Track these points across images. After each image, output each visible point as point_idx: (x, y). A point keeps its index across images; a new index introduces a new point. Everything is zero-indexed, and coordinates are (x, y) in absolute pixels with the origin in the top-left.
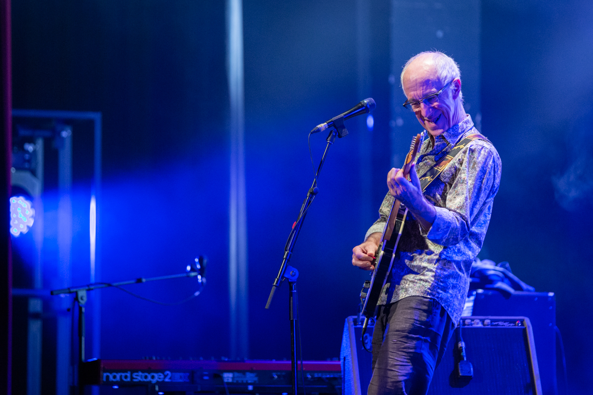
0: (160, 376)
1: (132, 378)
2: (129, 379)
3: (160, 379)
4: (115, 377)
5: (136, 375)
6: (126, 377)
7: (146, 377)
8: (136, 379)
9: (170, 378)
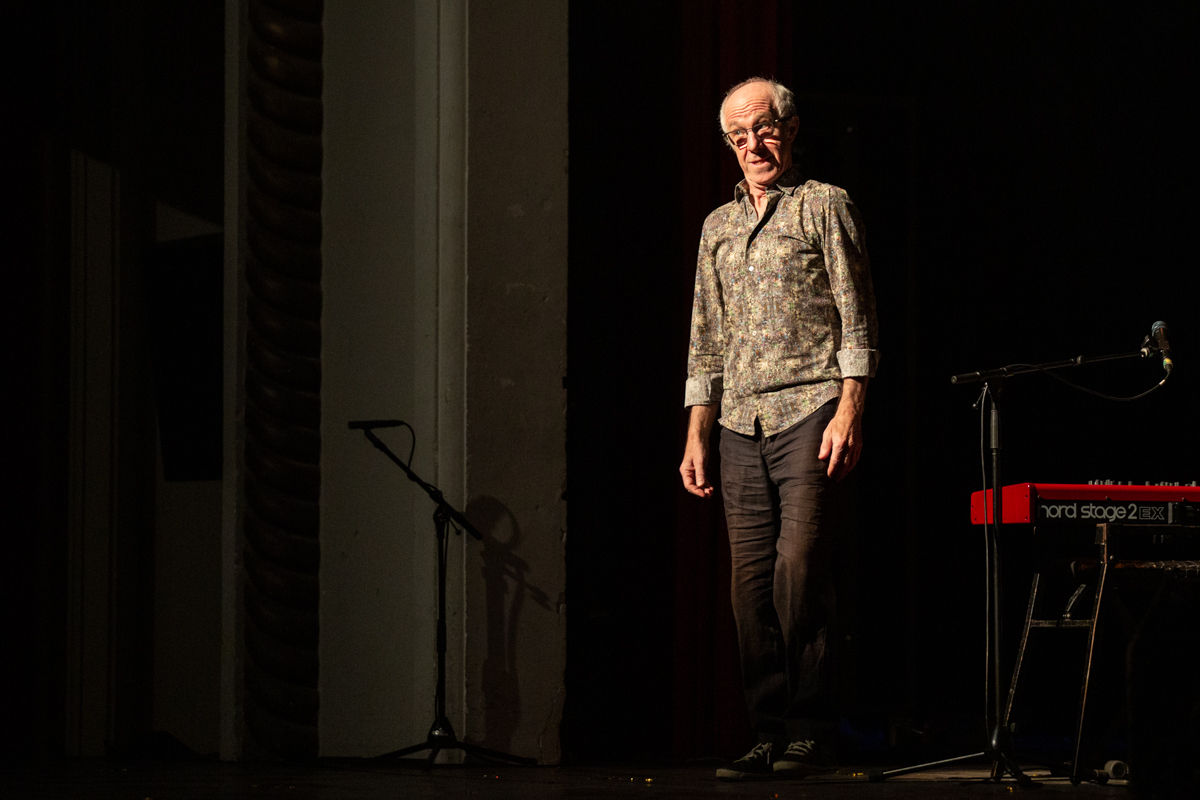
0: (1121, 510)
1: (1079, 513)
2: (1074, 515)
3: (1121, 515)
4: (1054, 511)
5: (1085, 509)
6: (1071, 512)
7: (1100, 512)
8: (1087, 514)
9: (1136, 514)
